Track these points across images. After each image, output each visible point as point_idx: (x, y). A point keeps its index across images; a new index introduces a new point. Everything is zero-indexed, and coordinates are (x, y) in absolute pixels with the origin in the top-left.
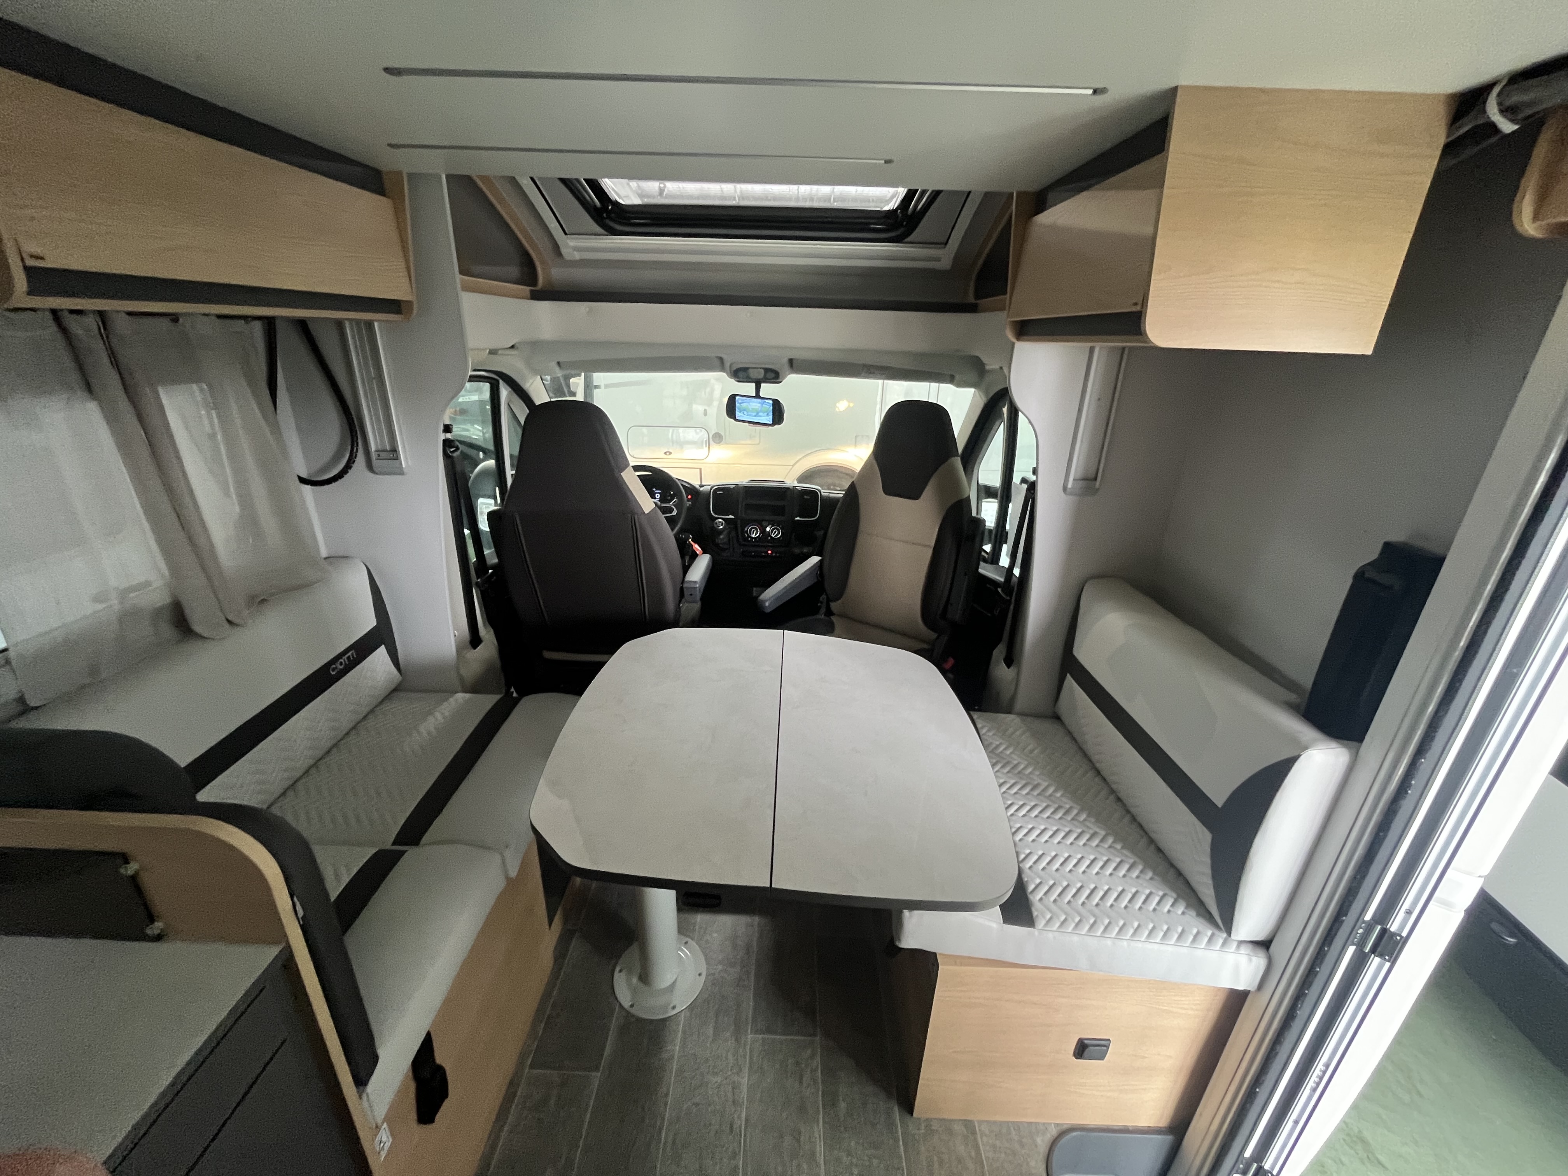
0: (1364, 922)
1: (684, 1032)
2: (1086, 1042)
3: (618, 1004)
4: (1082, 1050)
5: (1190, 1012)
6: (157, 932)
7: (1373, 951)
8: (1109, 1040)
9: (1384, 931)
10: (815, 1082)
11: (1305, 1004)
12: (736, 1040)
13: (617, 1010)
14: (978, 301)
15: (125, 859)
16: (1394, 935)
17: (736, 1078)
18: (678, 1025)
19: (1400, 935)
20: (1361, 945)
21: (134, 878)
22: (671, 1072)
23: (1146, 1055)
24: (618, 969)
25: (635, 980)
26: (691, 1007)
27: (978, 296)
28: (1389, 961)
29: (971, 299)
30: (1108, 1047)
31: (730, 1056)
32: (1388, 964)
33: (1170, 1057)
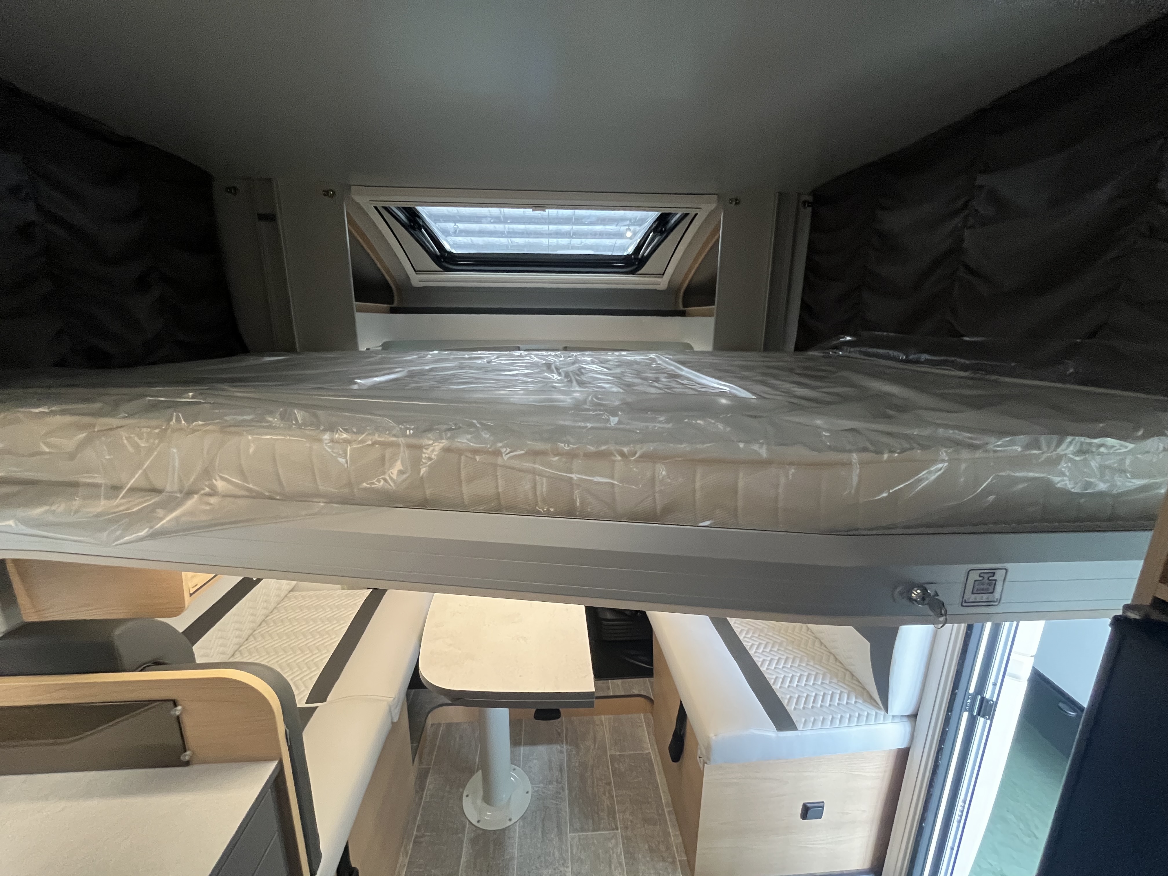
0: (970, 694)
1: (520, 838)
2: (808, 805)
3: (468, 822)
4: (807, 812)
5: (874, 775)
6: (187, 758)
7: (979, 714)
8: (823, 802)
9: (983, 699)
10: (621, 864)
11: (944, 756)
12: (559, 839)
13: (467, 826)
14: (686, 309)
15: (175, 703)
16: (988, 701)
17: (562, 869)
18: (515, 832)
19: (992, 701)
20: (971, 711)
21: (178, 718)
22: (513, 869)
23: (850, 812)
24: (465, 794)
25: (479, 802)
26: (523, 818)
27: (685, 306)
28: (989, 719)
29: (681, 308)
30: (823, 807)
31: (557, 853)
32: (989, 722)
33: (864, 811)
